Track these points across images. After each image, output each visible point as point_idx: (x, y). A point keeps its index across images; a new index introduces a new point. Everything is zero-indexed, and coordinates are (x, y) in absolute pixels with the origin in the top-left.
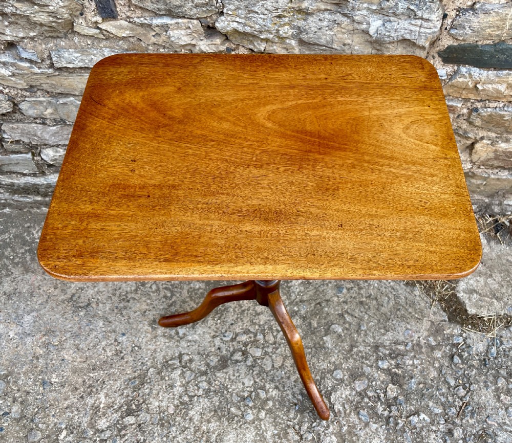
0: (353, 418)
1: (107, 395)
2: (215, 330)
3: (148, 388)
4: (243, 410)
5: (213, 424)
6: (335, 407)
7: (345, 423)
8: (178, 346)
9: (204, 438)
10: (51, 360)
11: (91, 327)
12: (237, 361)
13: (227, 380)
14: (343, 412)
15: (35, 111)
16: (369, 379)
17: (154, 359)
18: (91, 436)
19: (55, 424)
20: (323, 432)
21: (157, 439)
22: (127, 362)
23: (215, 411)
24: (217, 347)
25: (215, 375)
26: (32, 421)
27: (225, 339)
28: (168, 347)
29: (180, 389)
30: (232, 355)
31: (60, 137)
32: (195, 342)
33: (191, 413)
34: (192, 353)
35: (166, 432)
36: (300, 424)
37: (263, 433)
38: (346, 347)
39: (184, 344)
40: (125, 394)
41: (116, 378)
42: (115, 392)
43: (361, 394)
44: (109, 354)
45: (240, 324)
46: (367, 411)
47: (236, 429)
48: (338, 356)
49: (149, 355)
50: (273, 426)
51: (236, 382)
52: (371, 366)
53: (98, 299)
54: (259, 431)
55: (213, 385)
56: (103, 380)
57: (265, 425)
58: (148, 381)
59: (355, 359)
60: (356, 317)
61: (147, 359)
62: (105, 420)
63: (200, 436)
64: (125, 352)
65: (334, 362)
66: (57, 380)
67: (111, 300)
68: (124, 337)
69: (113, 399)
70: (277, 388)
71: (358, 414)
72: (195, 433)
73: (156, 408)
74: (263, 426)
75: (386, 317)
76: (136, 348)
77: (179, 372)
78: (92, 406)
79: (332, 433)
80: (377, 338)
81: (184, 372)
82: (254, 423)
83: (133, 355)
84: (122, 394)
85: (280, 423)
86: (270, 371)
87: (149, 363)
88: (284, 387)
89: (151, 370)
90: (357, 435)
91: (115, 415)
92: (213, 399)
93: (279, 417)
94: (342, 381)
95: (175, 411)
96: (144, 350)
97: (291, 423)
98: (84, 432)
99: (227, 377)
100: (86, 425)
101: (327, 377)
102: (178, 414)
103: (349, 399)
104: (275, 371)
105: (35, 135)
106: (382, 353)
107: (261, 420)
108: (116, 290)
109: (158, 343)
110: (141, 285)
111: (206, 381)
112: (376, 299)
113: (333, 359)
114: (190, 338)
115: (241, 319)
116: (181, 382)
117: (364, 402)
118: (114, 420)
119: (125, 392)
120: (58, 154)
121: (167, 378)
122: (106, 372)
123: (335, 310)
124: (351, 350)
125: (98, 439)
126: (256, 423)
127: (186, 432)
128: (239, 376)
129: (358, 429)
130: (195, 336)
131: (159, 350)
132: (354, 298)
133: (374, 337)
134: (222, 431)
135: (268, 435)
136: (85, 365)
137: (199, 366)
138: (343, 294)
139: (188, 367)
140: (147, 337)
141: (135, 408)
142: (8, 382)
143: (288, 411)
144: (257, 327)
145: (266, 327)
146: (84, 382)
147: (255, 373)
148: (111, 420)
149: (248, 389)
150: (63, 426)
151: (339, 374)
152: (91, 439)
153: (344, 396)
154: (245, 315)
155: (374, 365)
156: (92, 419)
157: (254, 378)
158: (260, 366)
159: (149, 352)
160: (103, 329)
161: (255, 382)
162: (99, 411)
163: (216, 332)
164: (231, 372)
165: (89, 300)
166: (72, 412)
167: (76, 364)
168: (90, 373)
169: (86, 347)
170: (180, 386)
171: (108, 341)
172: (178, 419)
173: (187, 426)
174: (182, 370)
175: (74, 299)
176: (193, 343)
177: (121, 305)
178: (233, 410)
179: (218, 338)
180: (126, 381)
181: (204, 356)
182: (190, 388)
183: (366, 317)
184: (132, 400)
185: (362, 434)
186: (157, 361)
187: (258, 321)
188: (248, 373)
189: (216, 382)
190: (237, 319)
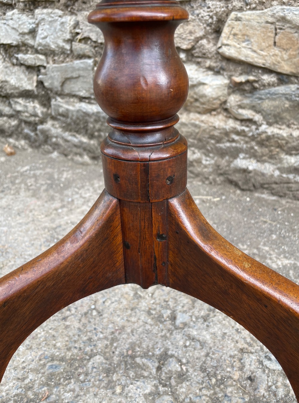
3: (73, 390)
8: (165, 337)
17: (113, 340)
22: (67, 327)
24: (248, 374)
28: (148, 332)
32: (203, 344)
34: (188, 362)
39: (179, 338)
40: (27, 381)
49: (109, 331)
58: (82, 378)
61: (101, 336)
76: (95, 313)
77: (149, 388)
83: (84, 320)
84: (23, 379)
87: (100, 345)
89: (98, 359)
96: (106, 320)
109: (133, 319)
114: (195, 333)
119: (31, 376)
121: (118, 390)
131: (129, 330)
137: (196, 395)
139: (170, 386)
140: (120, 302)
159: (110, 326)
174: (156, 387)
176: (199, 346)
179: (253, 357)
181: (214, 380)
186: (116, 348)
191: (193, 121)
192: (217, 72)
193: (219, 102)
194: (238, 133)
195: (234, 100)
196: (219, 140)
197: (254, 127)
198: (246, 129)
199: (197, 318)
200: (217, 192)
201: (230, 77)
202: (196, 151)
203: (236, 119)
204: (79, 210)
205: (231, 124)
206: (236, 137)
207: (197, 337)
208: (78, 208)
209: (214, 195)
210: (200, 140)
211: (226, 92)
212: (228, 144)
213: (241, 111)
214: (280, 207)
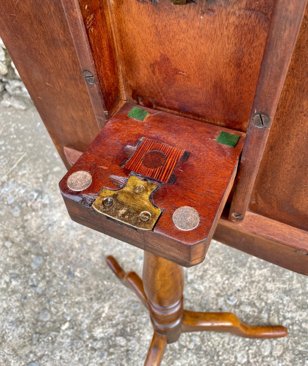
1: (110, 307)
2: (221, 288)
10: (81, 256)
13: (221, 346)
18: (85, 339)
19: (64, 313)
24: (219, 307)
26: (49, 301)
27: (228, 301)
32: (200, 292)
40: (125, 313)
42: (119, 307)
45: (247, 293)
51: (229, 353)
55: (206, 344)
56: (112, 291)
66: (79, 275)
69: (114, 314)
73: (147, 341)
78: (97, 311)
84: (123, 313)
86: (267, 357)
91: (111, 330)
92: (202, 359)
98: (81, 332)
99: (221, 343)
100: (85, 326)
104: (272, 359)
111: (199, 336)
115: (249, 289)
118: (109, 334)
119: (126, 311)
125: (90, 345)
128: (233, 347)
141: (129, 331)
142: (45, 260)
144: (263, 304)
145: (273, 308)
146: (97, 285)
147: (250, 351)
148: (106, 332)
150: (69, 319)
152: (85, 342)
154: (254, 286)
156: (92, 323)
157: (248, 357)
158: (258, 347)
161: (248, 362)
162: (100, 320)
163: (222, 291)
164: (227, 339)
166: (79, 309)
167: (97, 267)
168: (105, 280)
176: (198, 293)
179: (222, 299)
180: (130, 301)
184: (129, 322)
187: (265, 298)
188: (243, 348)
189: (209, 343)
190: (245, 287)
199: (198, 277)
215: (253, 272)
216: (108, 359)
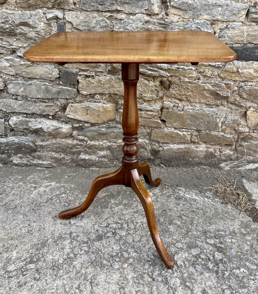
0: (191, 269)
1: (17, 253)
2: (95, 222)
3: (46, 249)
4: (112, 262)
5: (90, 270)
6: (178, 262)
7: (185, 272)
8: (69, 228)
9: (82, 277)
11: (14, 218)
12: (109, 237)
13: (102, 246)
14: (183, 266)
15: (15, 90)
16: (201, 249)
17: (53, 234)
20: (170, 276)
21: (48, 276)
22: (34, 236)
23: (92, 263)
24: (96, 230)
25: (93, 244)
27: (101, 225)
28: (63, 229)
29: (68, 250)
30: (105, 234)
31: (23, 108)
32: (82, 227)
33: (75, 263)
34: (78, 232)
35: (55, 273)
36: (153, 272)
37: (125, 276)
38: (184, 232)
39: (74, 227)
41: (26, 244)
42: (24, 251)
43: (196, 257)
44: (23, 231)
45: (112, 219)
46: (202, 266)
47: (106, 273)
48: (178, 236)
49: (50, 232)
50: (133, 272)
51: (107, 248)
52: (202, 242)
53: (22, 205)
54: (123, 274)
55: (91, 249)
56: (17, 245)
57: (127, 271)
58: (47, 246)
59: (190, 238)
60: (189, 217)
61: (48, 234)
62: (13, 266)
63: (80, 276)
64: (34, 231)
65: (176, 239)
67: (30, 206)
68: (35, 223)
69: (22, 255)
70: (136, 252)
71: (195, 267)
72: (76, 274)
73: (50, 260)
74: (126, 272)
75: (210, 218)
76: (42, 229)
77: (69, 241)
78: (7, 258)
79: (176, 277)
80: (205, 228)
81: (72, 242)
82: (119, 270)
83: (39, 232)
84: (28, 252)
85: (138, 271)
86: (131, 243)
87: (49, 237)
88: (141, 252)
89: (50, 240)
90: (195, 279)
91: (22, 263)
92: (91, 256)
93: (138, 268)
94: (182, 249)
95: (64, 262)
96: (47, 230)
97: (146, 271)
99: (102, 245)
101: (171, 247)
102: (66, 263)
103: (187, 259)
104: (135, 243)
105: (10, 106)
106: (209, 235)
107: (125, 268)
108: (34, 201)
109: (57, 227)
110: (50, 200)
111: (87, 246)
112: (202, 209)
113: (175, 238)
115: (113, 217)
116: (70, 247)
117: (199, 261)
118: (20, 266)
119: (31, 251)
120: (18, 120)
121: (60, 245)
122: (19, 241)
123: (175, 214)
124: (187, 234)
125: (7, 276)
126: (121, 270)
127: (70, 273)
128: (110, 244)
129: (196, 276)
130: (81, 223)
131: (57, 230)
132: (188, 209)
133: (203, 227)
134: (96, 274)
135: (130, 277)
136: (6, 237)
137: (83, 239)
138: (180, 206)
139: (75, 239)
140: (49, 224)
141: (36, 260)
143: (144, 265)
144: (123, 221)
145: (129, 221)
146: (3, 245)
147: (121, 243)
148: (18, 266)
149: (116, 251)
151: (180, 245)
153: (184, 257)
154: (116, 215)
155: (204, 241)
156: (5, 265)
157: (120, 246)
158: (125, 240)
160: (22, 219)
161: (121, 248)
164: (104, 242)
165: (16, 206)
168: (9, 241)
169: (9, 228)
170: (69, 249)
171: (24, 225)
172: (65, 266)
173: (71, 270)
174: (71, 241)
175: (7, 205)
176: (80, 227)
177: (36, 208)
178: (105, 262)
179: (97, 225)
180: (32, 245)
181: (87, 234)
182: (75, 250)
183: (197, 218)
184: (34, 256)
185: (199, 278)
186: (55, 236)
187: (123, 218)
188: (116, 243)
189: (94, 247)
190: (110, 217)
191: (59, 142)
192: (67, 123)
193: (69, 134)
194: (79, 145)
195: (75, 133)
196: (72, 148)
197: (85, 142)
198: (82, 143)
200: (74, 170)
201: (72, 125)
202: (62, 154)
203: (77, 140)
204: (11, 194)
205: (75, 142)
206: (79, 147)
207: (79, 225)
208: (10, 193)
209: (73, 172)
210: (63, 149)
211: (71, 130)
212: (76, 150)
213: (79, 137)
214: (101, 172)
215: (113, 209)
216: (23, 278)
